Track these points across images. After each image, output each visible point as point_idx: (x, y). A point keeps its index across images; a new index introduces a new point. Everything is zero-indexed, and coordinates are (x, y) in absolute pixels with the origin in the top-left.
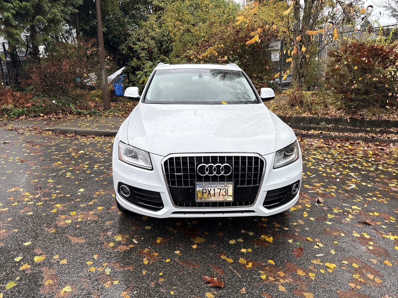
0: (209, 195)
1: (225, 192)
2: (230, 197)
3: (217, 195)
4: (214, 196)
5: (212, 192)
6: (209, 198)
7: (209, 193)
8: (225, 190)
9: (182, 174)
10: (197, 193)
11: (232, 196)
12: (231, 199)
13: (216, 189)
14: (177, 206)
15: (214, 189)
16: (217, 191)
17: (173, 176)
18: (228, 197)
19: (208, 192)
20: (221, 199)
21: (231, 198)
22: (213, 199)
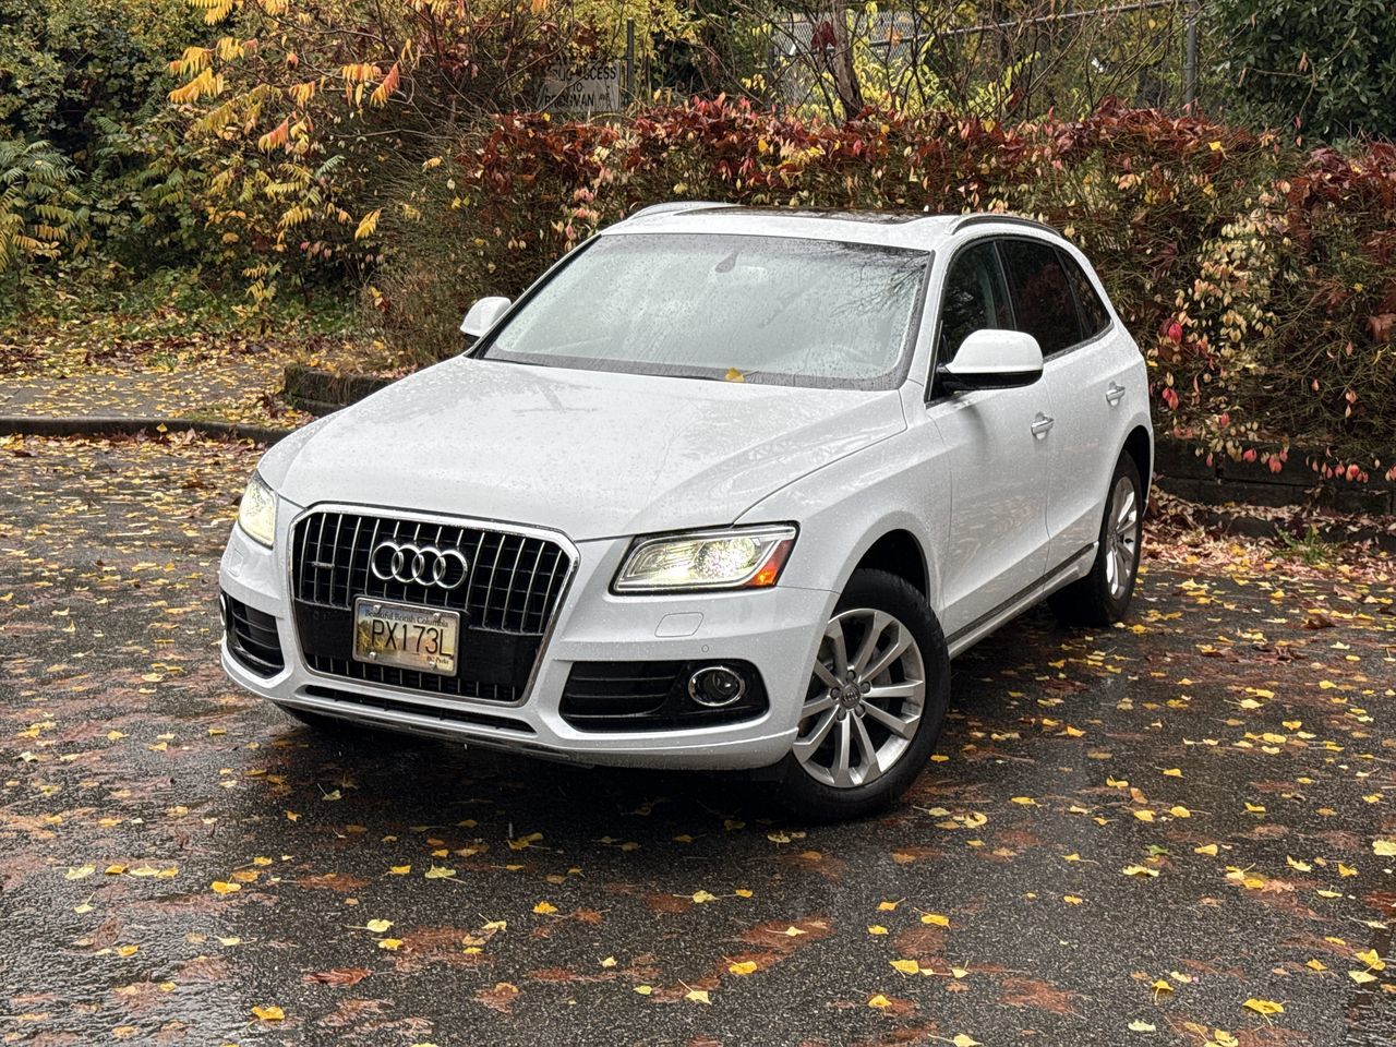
0: (391, 645)
1: (434, 640)
2: (447, 658)
3: (411, 646)
4: (404, 648)
5: (399, 634)
6: (389, 652)
7: (391, 637)
8: (433, 634)
9: (331, 565)
10: (359, 632)
11: (452, 658)
12: (448, 667)
13: (410, 626)
14: (313, 666)
15: (405, 627)
16: (413, 633)
17: (309, 570)
18: (442, 658)
19: (387, 632)
20: (422, 662)
21: (451, 662)
22: (400, 659)
